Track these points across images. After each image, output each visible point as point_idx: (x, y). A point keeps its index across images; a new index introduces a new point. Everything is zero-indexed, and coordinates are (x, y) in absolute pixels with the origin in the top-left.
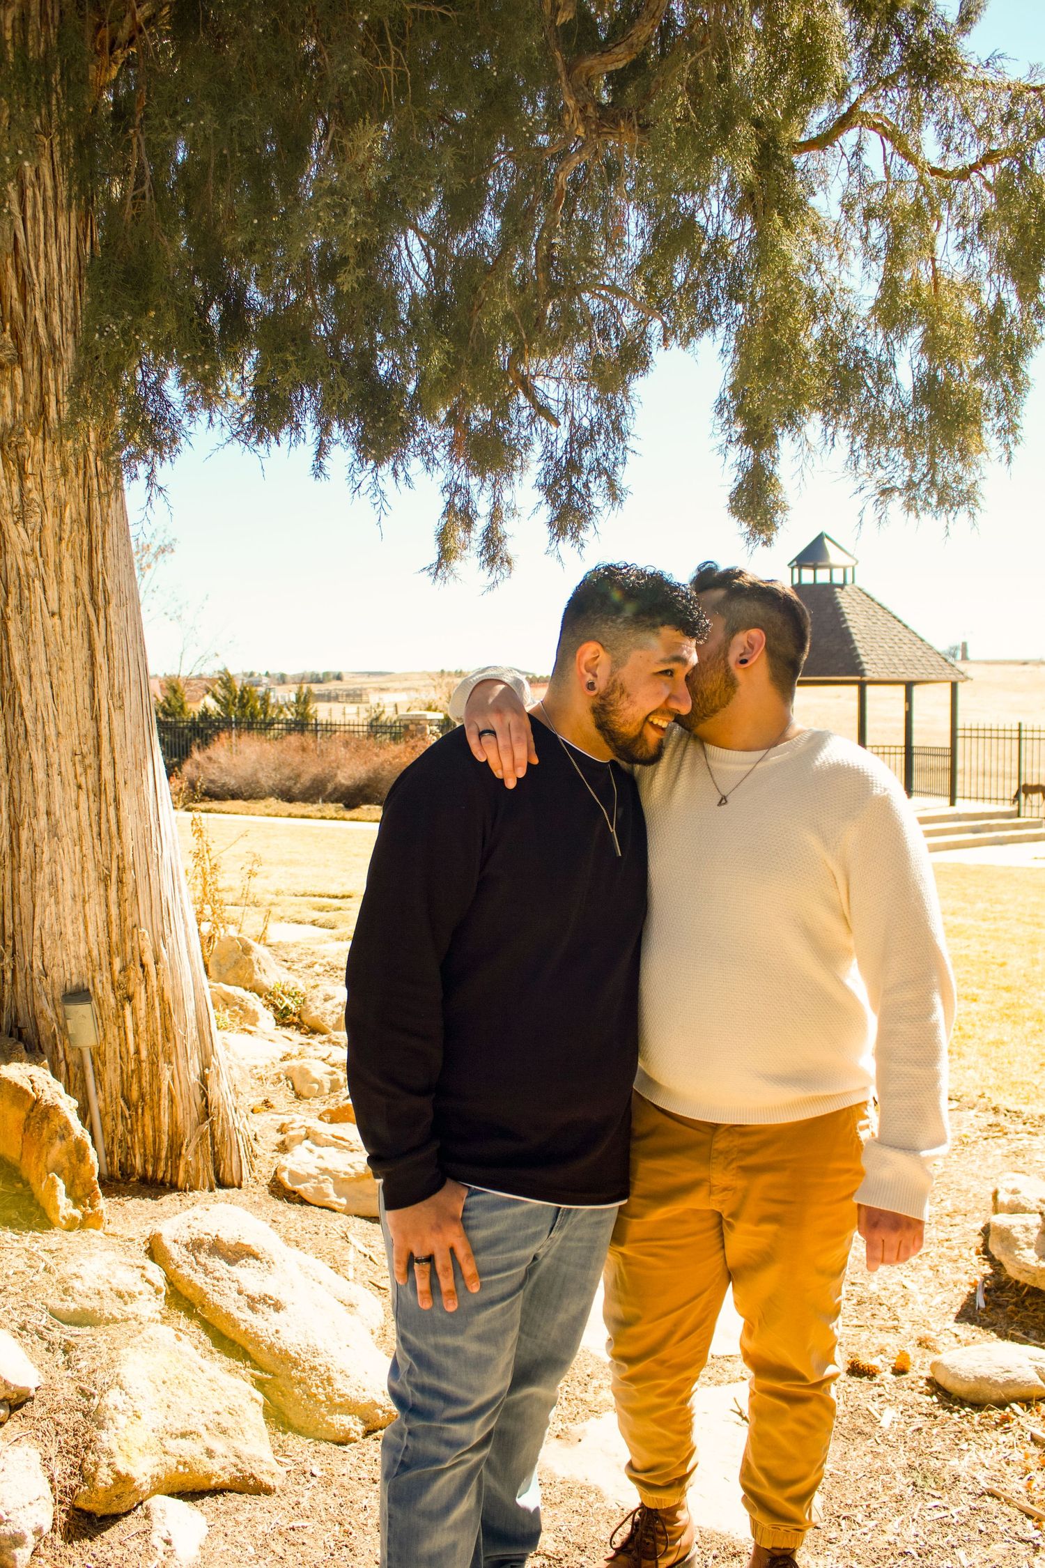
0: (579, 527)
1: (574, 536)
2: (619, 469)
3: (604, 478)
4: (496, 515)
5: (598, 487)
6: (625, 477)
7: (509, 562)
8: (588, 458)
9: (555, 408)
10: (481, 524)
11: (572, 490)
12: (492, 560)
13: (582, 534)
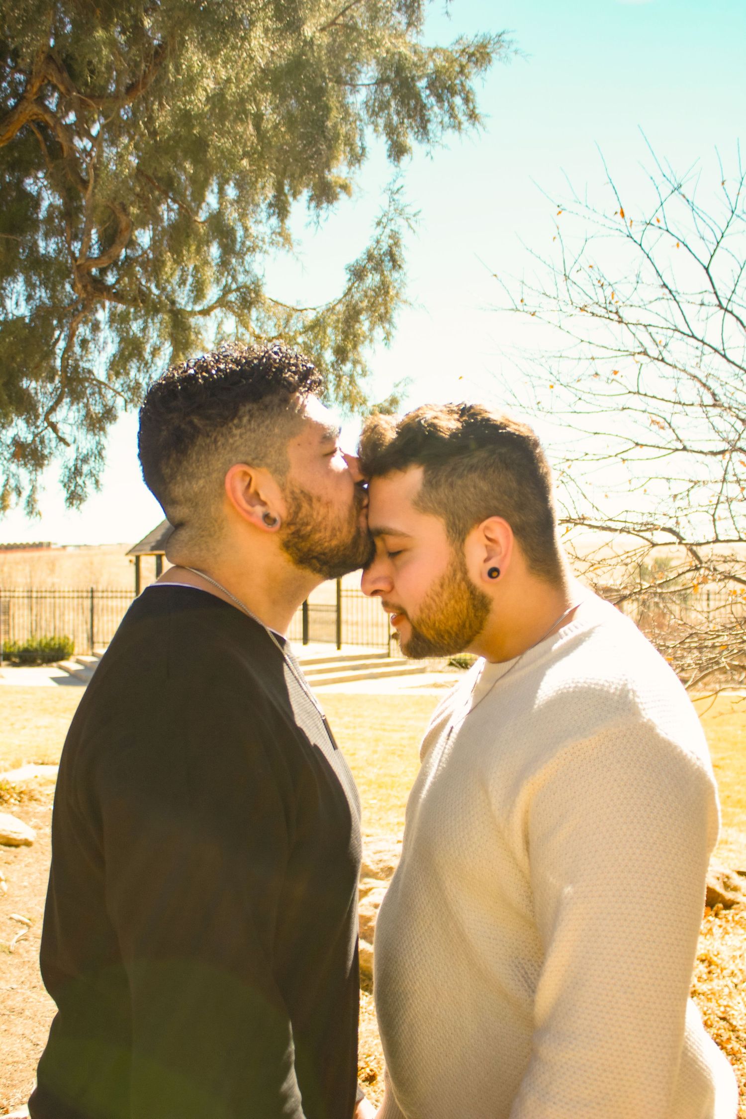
0: (80, 504)
1: (78, 508)
2: (101, 474)
3: (93, 478)
4: (34, 489)
5: (90, 482)
6: (102, 478)
7: (40, 515)
8: (85, 469)
9: (69, 439)
10: (26, 493)
11: (76, 485)
12: (31, 512)
13: (81, 507)
